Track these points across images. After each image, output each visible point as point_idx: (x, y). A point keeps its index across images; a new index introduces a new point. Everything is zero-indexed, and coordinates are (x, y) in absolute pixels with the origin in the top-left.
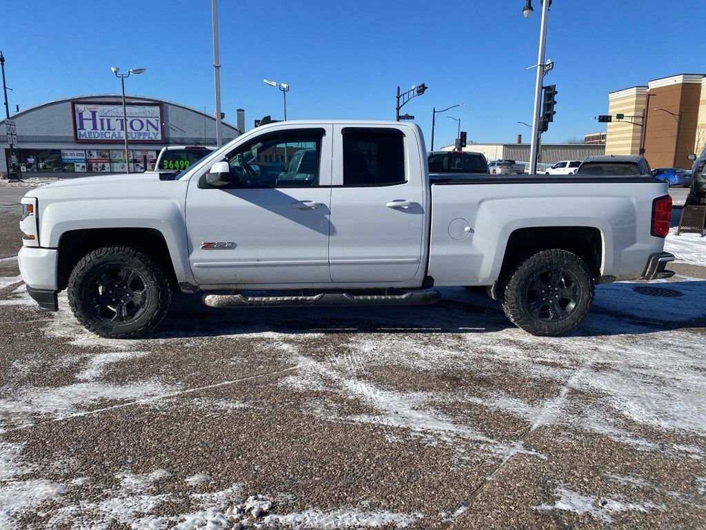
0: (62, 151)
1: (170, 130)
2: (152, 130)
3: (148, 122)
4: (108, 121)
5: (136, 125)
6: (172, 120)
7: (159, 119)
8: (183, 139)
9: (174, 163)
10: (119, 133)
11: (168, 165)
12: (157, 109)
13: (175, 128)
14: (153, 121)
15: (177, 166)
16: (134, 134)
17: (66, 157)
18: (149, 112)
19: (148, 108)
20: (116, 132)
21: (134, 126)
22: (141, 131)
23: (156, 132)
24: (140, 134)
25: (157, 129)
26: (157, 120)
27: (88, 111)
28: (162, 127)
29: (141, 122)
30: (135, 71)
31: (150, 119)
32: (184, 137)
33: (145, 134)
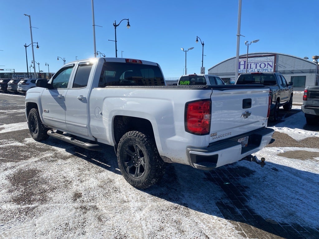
0: (231, 79)
1: (279, 67)
2: (269, 67)
3: (268, 64)
4: (251, 64)
5: (263, 66)
6: (280, 62)
7: (274, 62)
8: (284, 71)
9: (184, 82)
10: (254, 70)
11: (182, 83)
12: (273, 57)
13: (281, 66)
14: (271, 63)
15: (185, 83)
16: (261, 70)
17: (232, 81)
18: (269, 59)
19: (269, 57)
20: (253, 69)
21: (261, 66)
22: (264, 68)
23: (271, 68)
24: (263, 70)
25: (272, 67)
26: (273, 63)
27: (243, 61)
28: (275, 66)
29: (265, 64)
30: (254, 42)
31: (269, 62)
32: (285, 70)
33: (266, 70)
